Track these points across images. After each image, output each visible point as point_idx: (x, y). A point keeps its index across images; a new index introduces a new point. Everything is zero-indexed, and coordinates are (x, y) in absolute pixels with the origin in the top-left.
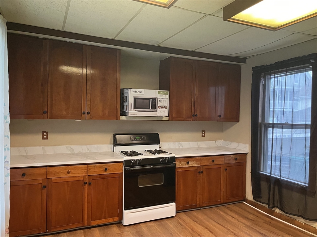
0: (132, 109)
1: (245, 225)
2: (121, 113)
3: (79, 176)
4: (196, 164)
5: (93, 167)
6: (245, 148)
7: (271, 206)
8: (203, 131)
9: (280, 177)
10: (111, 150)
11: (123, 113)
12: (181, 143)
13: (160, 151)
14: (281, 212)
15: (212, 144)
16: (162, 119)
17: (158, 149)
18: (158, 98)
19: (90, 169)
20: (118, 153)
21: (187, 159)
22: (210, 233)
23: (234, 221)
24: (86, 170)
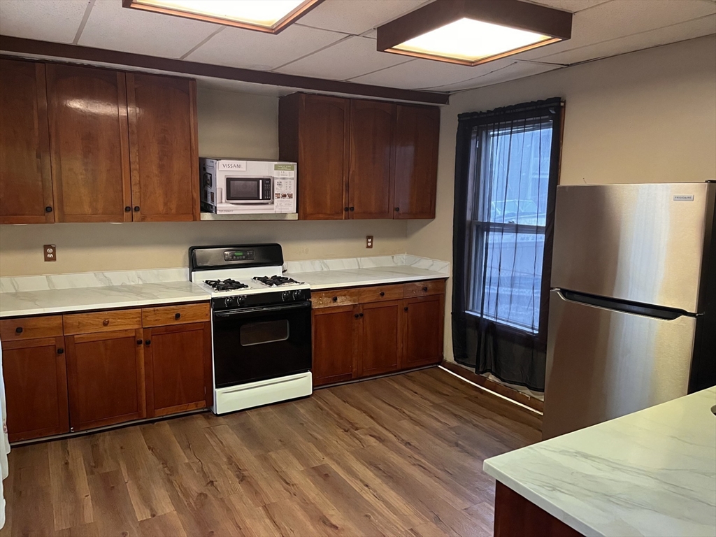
0: (224, 201)
1: (433, 403)
2: (203, 205)
3: (126, 330)
4: (350, 301)
5: (153, 313)
6: (443, 268)
7: (481, 370)
8: (368, 237)
9: (497, 318)
10: (185, 279)
11: (207, 208)
12: (325, 261)
13: (283, 278)
14: (497, 380)
15: (386, 261)
16: (285, 217)
17: (280, 274)
18: (273, 178)
19: (146, 317)
20: (201, 284)
21: (333, 293)
22: (371, 420)
23: (417, 398)
24: (138, 319)
